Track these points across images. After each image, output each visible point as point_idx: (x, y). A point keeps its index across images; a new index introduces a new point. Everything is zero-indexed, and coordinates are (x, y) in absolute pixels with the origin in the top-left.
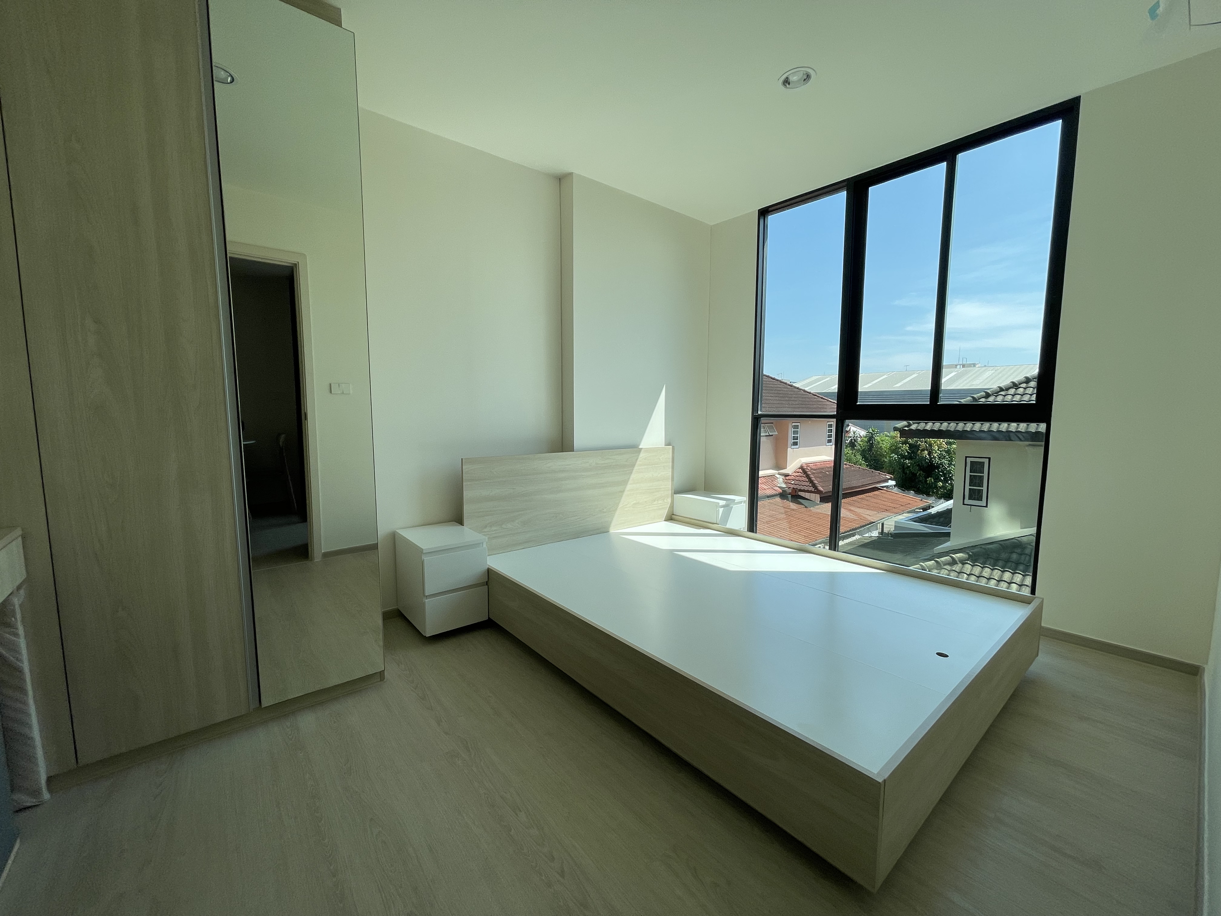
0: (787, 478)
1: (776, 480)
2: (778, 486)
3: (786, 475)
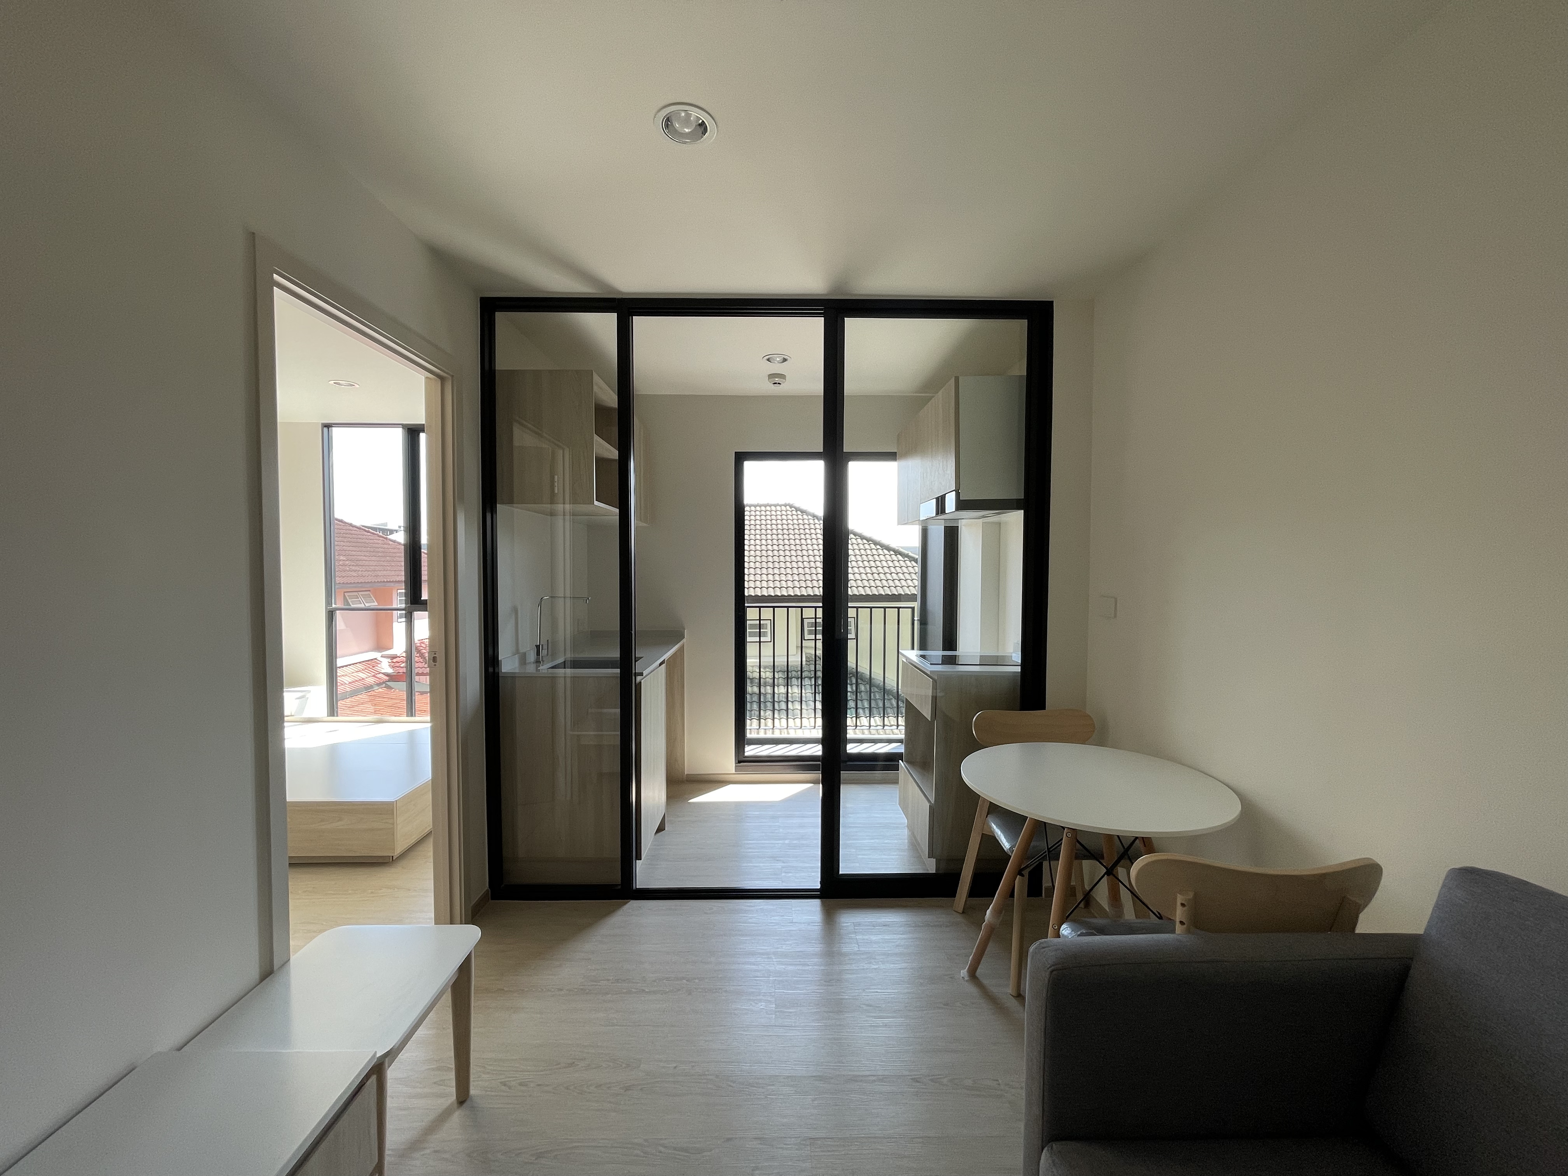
0: (395, 660)
1: (379, 665)
2: (382, 672)
3: (393, 657)
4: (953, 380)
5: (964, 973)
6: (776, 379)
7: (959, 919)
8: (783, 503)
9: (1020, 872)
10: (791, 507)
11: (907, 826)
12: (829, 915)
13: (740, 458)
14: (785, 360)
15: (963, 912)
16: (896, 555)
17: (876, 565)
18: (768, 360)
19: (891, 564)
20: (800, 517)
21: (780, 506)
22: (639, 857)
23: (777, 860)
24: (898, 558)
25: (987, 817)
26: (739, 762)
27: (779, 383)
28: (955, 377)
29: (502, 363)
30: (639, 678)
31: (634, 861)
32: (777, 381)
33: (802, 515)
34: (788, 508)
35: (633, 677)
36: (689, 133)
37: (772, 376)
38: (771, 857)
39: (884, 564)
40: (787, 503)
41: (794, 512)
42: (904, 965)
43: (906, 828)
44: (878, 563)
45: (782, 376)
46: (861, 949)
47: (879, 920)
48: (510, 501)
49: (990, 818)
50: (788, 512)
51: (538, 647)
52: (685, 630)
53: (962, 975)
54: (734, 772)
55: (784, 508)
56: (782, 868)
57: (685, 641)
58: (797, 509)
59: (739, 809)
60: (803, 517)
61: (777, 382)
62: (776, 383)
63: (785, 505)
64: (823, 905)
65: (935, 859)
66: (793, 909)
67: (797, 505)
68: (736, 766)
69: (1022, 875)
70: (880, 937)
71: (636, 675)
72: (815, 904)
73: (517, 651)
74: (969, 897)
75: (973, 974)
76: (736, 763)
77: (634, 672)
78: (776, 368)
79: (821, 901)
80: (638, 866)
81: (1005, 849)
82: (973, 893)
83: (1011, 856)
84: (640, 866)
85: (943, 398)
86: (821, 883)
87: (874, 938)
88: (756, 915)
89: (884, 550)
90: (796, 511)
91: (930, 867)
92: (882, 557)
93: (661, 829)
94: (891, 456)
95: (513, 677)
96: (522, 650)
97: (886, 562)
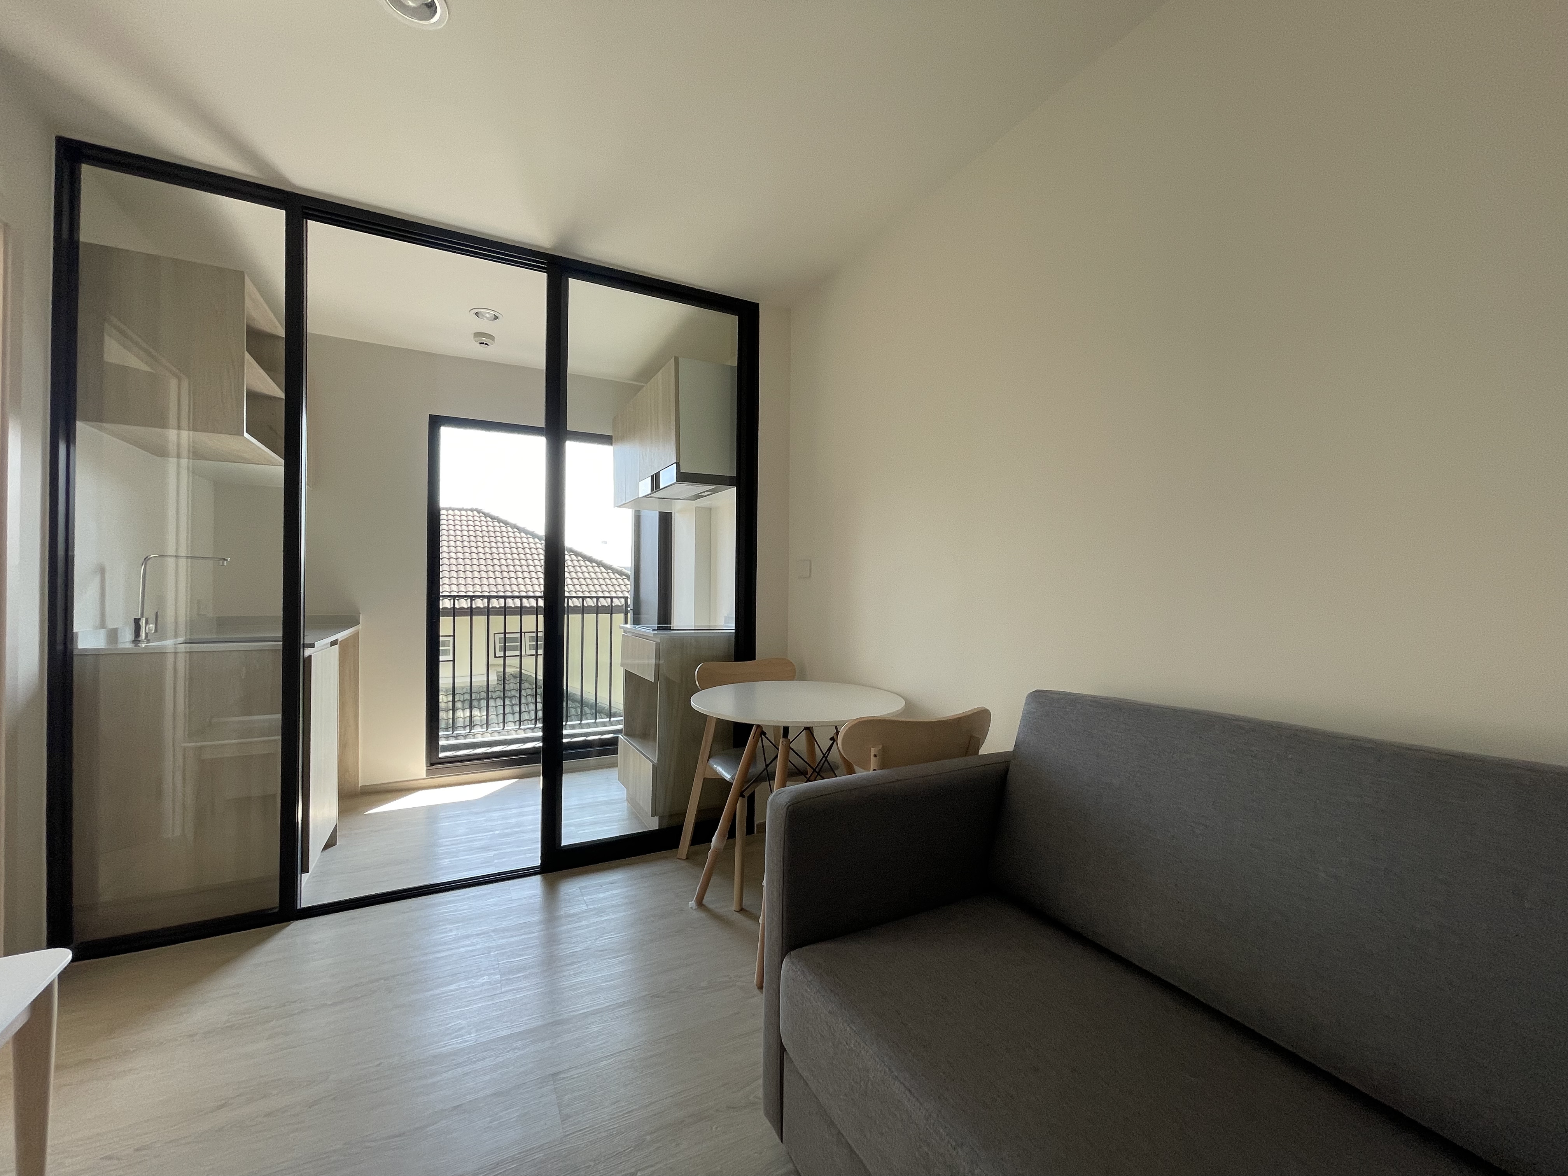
4: (673, 360)
5: (692, 904)
6: (483, 339)
7: (684, 864)
8: (470, 508)
9: (742, 795)
10: (479, 512)
11: (627, 800)
12: (551, 889)
13: (436, 422)
14: (496, 318)
15: (687, 858)
16: (599, 567)
17: (577, 576)
18: (477, 314)
19: (593, 575)
20: (490, 523)
21: (466, 510)
22: (305, 869)
23: (489, 850)
24: (601, 570)
25: (708, 760)
26: (432, 765)
27: (486, 344)
28: (675, 357)
29: (87, 234)
30: (308, 652)
31: (299, 876)
32: (484, 340)
33: (492, 522)
34: (475, 513)
35: (302, 650)
36: (415, 8)
37: (478, 335)
38: (481, 848)
39: (587, 575)
40: (474, 508)
41: (483, 518)
42: (634, 911)
43: (626, 801)
44: (580, 575)
45: (491, 337)
46: (589, 907)
47: (607, 880)
48: (98, 417)
49: (711, 762)
50: (476, 518)
51: (137, 622)
52: (361, 615)
53: (690, 906)
54: (425, 777)
55: (469, 513)
56: (494, 855)
57: (360, 628)
58: (486, 515)
59: (432, 813)
60: (493, 524)
61: (485, 342)
62: (483, 343)
63: (472, 510)
64: (545, 880)
65: (658, 817)
66: (511, 889)
67: (486, 511)
68: (427, 770)
69: (744, 796)
70: (607, 893)
71: (305, 646)
72: (536, 881)
73: (103, 625)
74: (691, 846)
75: (700, 903)
76: (427, 766)
77: (302, 642)
78: (484, 326)
79: (542, 876)
80: (304, 881)
81: (727, 779)
82: (695, 841)
83: (733, 783)
84: (305, 880)
85: (663, 379)
86: (542, 857)
87: (601, 896)
88: (467, 902)
89: (586, 561)
90: (485, 517)
91: (653, 824)
92: (584, 569)
93: (330, 844)
94: (607, 439)
95: (96, 655)
96: (111, 625)
97: (589, 573)
